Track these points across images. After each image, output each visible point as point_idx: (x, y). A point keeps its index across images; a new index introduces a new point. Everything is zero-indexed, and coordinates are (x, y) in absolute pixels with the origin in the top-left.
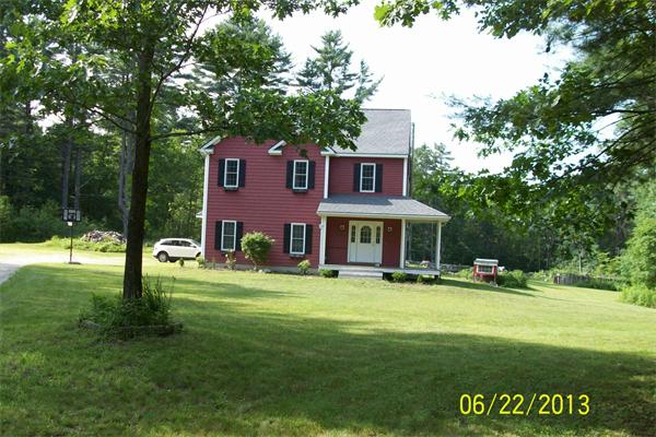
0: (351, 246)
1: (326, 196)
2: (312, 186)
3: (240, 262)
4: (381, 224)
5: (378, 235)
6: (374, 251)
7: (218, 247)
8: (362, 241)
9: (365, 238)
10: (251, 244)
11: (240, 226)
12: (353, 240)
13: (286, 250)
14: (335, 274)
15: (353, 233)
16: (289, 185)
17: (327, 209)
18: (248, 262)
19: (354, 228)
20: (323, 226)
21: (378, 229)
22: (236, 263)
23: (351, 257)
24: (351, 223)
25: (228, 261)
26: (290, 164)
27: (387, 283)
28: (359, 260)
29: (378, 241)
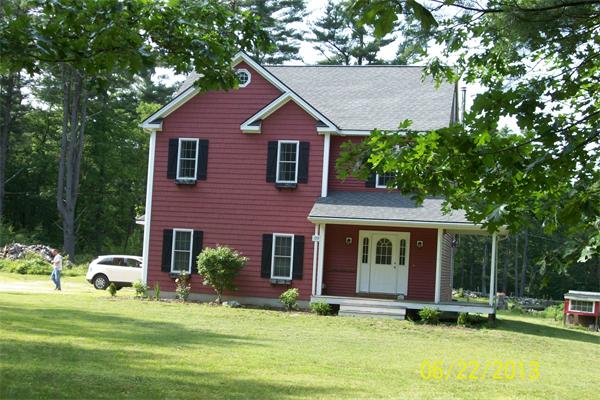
0: (362, 268)
1: (324, 193)
2: (303, 179)
3: (196, 291)
4: (406, 236)
5: (402, 252)
6: (396, 277)
7: (166, 267)
8: (378, 262)
9: (384, 257)
10: (211, 263)
11: (199, 236)
12: (365, 260)
13: (266, 274)
14: (334, 310)
15: (366, 250)
16: (270, 178)
17: (325, 212)
18: (208, 290)
19: (366, 241)
20: (319, 239)
21: (403, 243)
22: (191, 291)
23: (362, 286)
24: (363, 234)
25: (179, 289)
26: (272, 146)
27: (411, 324)
28: (373, 291)
29: (402, 262)
